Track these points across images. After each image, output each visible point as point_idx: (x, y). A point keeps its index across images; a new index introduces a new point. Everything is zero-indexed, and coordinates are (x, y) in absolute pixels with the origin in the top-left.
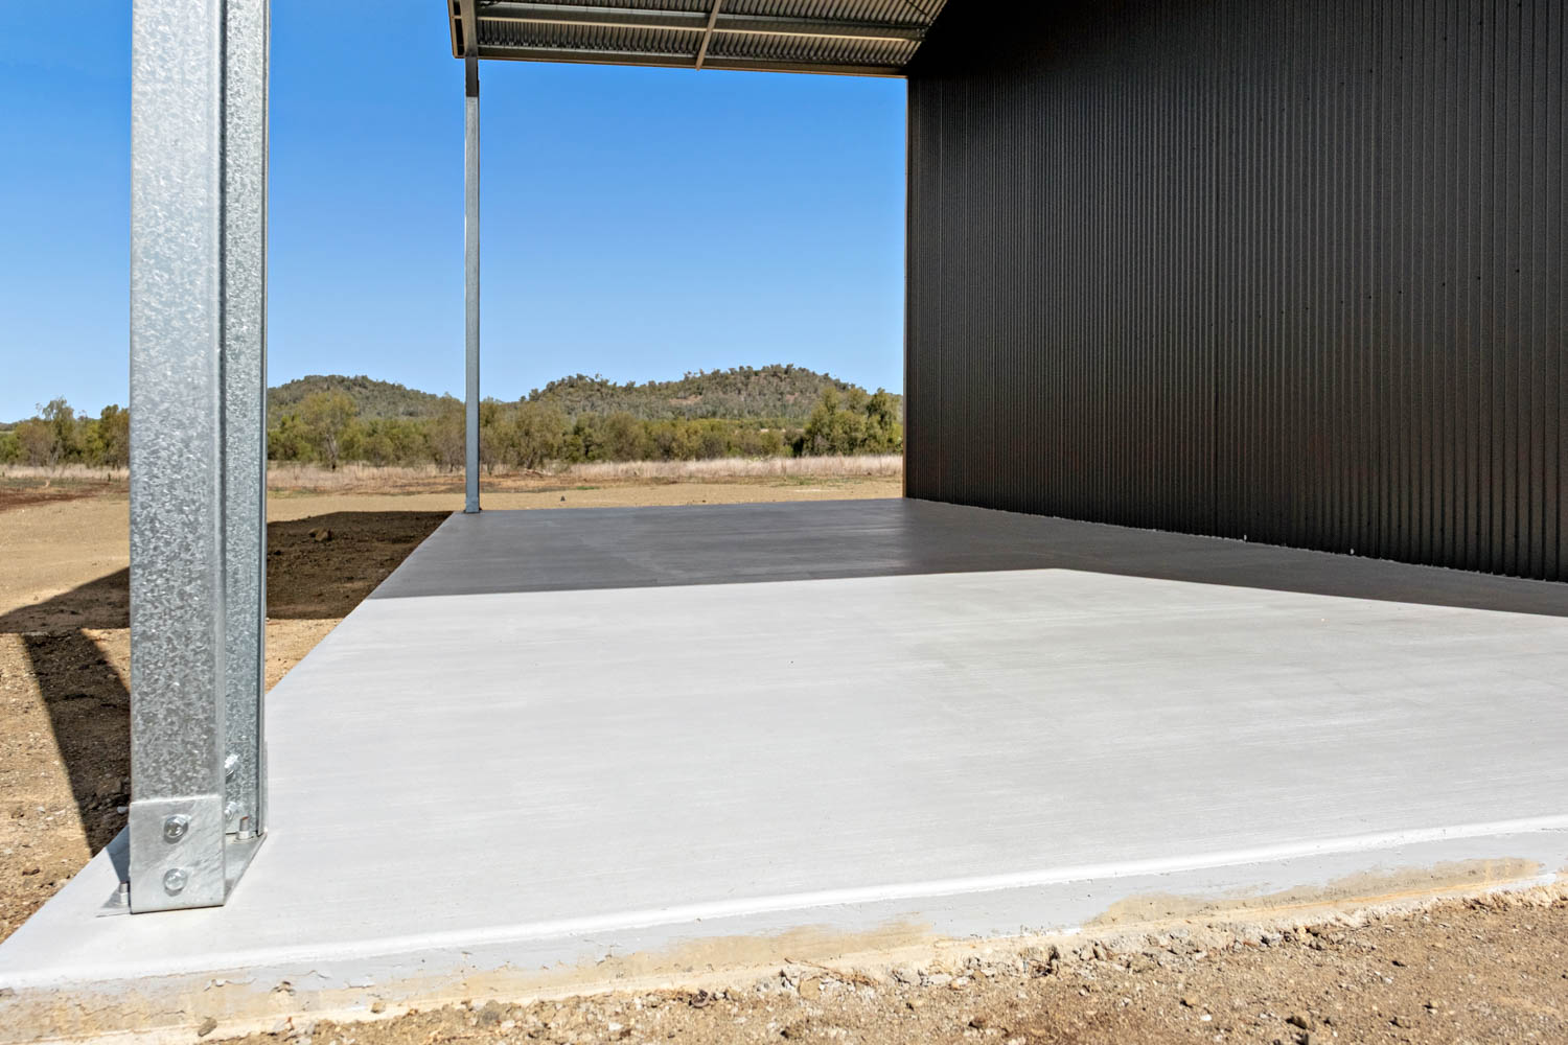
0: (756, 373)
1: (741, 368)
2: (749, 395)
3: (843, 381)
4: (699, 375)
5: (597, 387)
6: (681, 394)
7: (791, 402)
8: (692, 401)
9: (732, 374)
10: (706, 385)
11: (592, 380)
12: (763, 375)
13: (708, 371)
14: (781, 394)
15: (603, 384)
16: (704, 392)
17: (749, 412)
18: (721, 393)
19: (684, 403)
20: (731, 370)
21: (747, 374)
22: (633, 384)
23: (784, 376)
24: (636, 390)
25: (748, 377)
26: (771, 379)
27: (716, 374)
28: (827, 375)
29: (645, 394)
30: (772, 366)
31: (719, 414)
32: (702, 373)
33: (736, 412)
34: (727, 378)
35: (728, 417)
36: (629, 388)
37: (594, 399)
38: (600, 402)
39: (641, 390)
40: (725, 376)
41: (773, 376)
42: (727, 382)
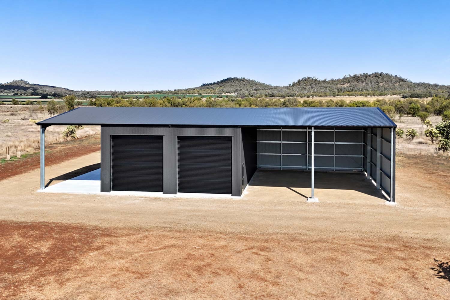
0: (369, 76)
1: (364, 74)
2: (366, 83)
3: (403, 78)
4: (349, 77)
5: (314, 81)
6: (342, 83)
7: (381, 86)
8: (346, 85)
9: (361, 76)
10: (351, 80)
11: (312, 79)
12: (372, 76)
13: (352, 75)
14: (378, 83)
15: (316, 80)
16: (350, 82)
17: (365, 90)
18: (356, 83)
19: (343, 86)
20: (360, 74)
21: (366, 76)
22: (326, 80)
23: (379, 76)
24: (327, 82)
25: (366, 77)
26: (375, 77)
27: (355, 76)
28: (396, 76)
29: (330, 83)
30: (375, 73)
31: (354, 90)
32: (350, 76)
33: (360, 89)
34: (359, 77)
35: (357, 91)
36: (325, 82)
37: (313, 85)
38: (315, 86)
39: (328, 82)
40: (358, 77)
41: (375, 76)
42: (359, 79)
